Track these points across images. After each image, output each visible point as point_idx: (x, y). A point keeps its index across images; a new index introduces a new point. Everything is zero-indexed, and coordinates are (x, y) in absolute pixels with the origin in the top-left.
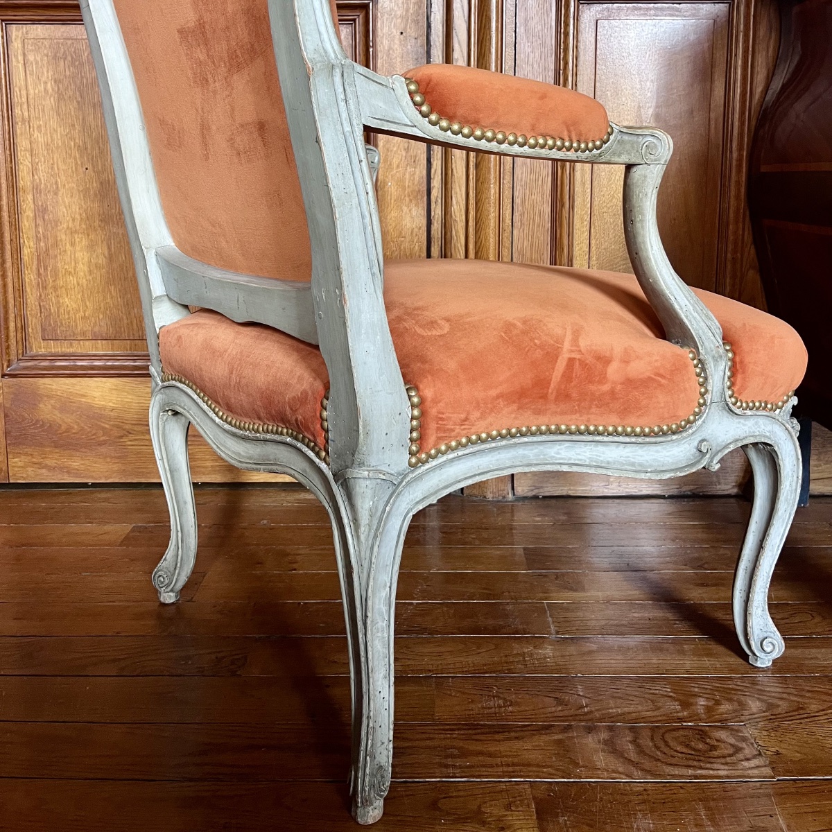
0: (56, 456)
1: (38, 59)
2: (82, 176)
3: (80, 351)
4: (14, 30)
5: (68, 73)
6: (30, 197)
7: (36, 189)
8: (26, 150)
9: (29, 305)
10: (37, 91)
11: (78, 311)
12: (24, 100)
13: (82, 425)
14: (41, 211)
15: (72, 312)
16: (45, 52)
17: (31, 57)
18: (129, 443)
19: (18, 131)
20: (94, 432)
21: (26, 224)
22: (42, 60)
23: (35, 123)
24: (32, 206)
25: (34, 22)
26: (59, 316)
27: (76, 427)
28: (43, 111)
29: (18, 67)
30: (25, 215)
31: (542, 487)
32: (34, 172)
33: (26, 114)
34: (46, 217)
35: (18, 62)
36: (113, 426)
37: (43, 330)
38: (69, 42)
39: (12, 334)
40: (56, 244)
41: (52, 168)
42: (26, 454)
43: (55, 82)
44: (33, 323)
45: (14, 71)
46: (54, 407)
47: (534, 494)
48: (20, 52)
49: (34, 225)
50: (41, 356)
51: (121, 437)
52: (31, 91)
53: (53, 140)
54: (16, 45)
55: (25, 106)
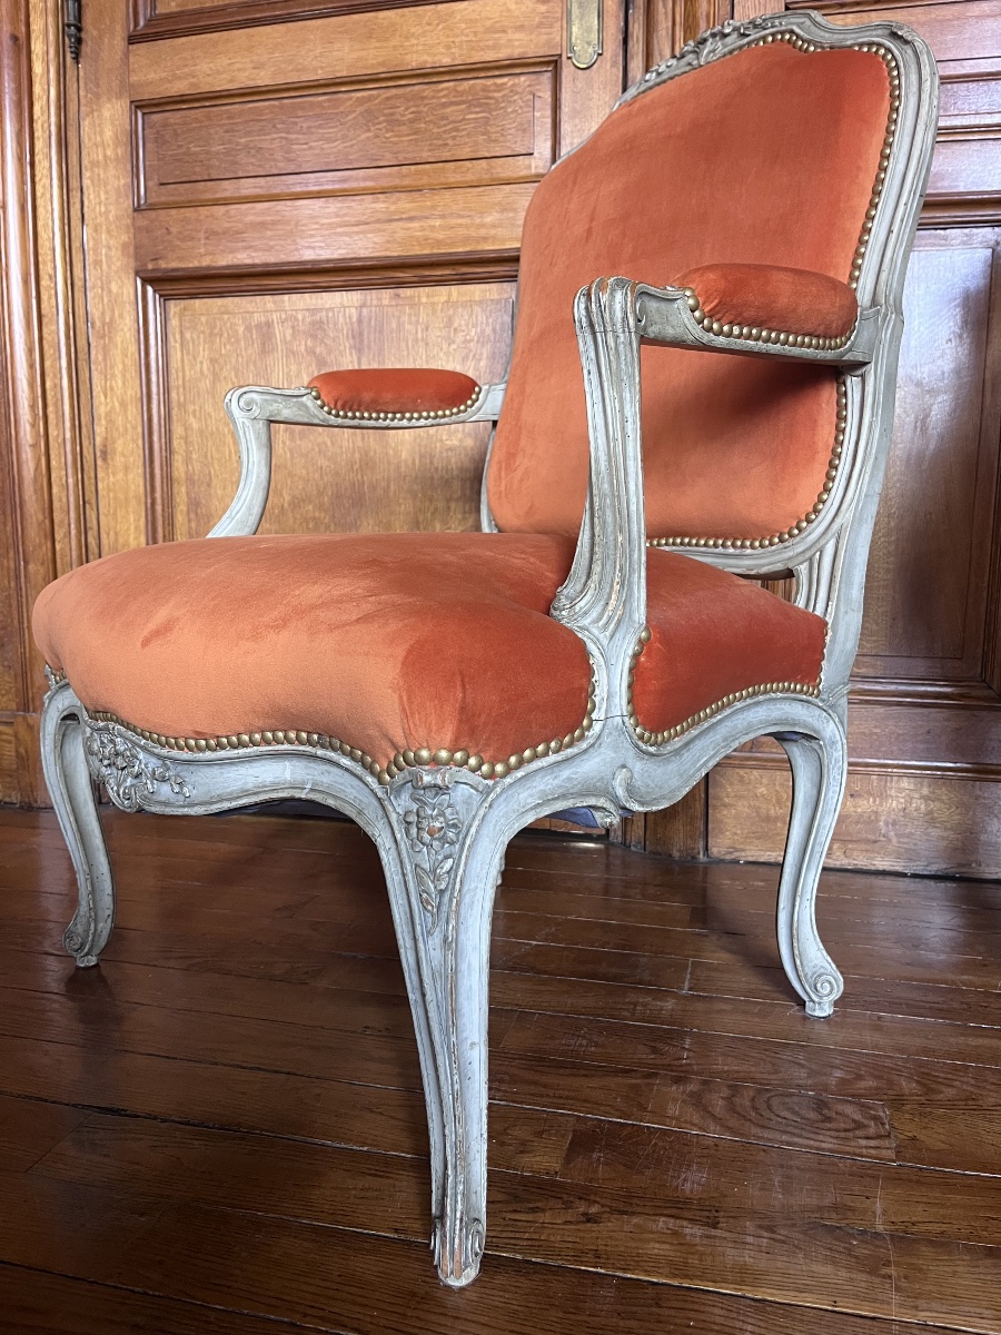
1: (195, 336)
4: (172, 306)
5: (223, 351)
6: (183, 489)
7: (190, 479)
8: (181, 438)
10: (192, 373)
12: (180, 382)
14: (194, 504)
16: (202, 329)
17: (188, 335)
19: (175, 416)
22: (199, 338)
23: (191, 408)
24: (186, 499)
28: (198, 395)
29: (175, 347)
30: (178, 511)
31: (743, 850)
32: (188, 461)
33: (182, 398)
34: (199, 511)
35: (176, 341)
38: (226, 317)
41: (206, 457)
45: (171, 351)
47: (733, 857)
48: (177, 330)
49: (186, 520)
52: (187, 373)
53: (207, 426)
54: (174, 322)
55: (181, 390)
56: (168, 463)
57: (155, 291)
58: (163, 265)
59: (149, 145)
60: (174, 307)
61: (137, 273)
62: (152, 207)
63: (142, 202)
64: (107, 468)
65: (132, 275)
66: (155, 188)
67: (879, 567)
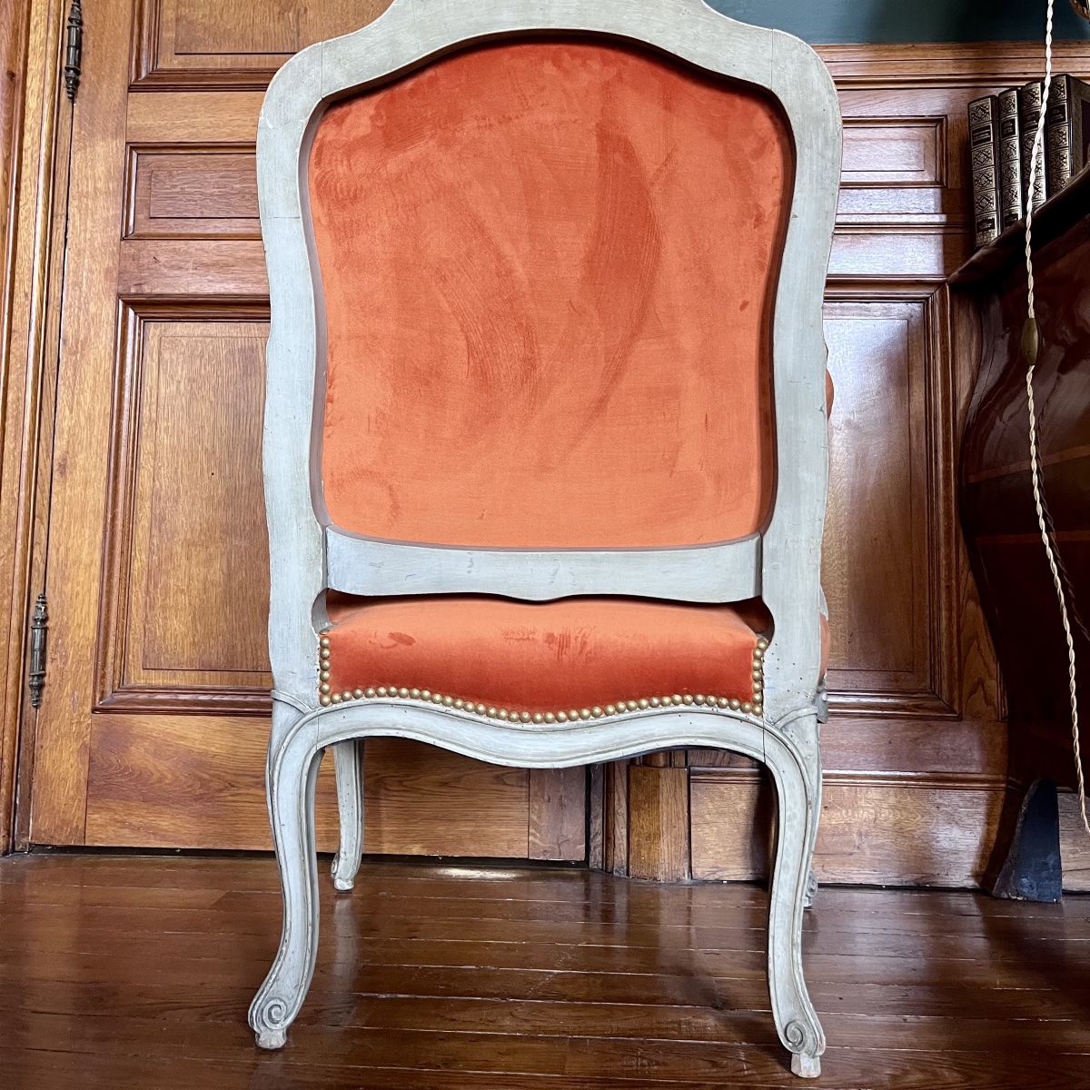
0: (143, 813)
1: (174, 357)
2: (207, 481)
3: (184, 684)
4: (152, 328)
5: (203, 372)
6: (148, 504)
7: (155, 495)
8: (150, 454)
9: (133, 627)
10: (168, 391)
11: (186, 636)
12: (154, 400)
13: (178, 774)
14: (158, 521)
15: (180, 637)
16: (182, 350)
17: (166, 355)
18: (230, 798)
19: (144, 433)
20: (190, 783)
21: (141, 534)
22: (177, 358)
23: (162, 424)
24: (149, 515)
25: (173, 319)
26: (164, 641)
27: (170, 776)
28: (173, 412)
29: (152, 367)
30: (140, 526)
31: (726, 869)
32: (155, 477)
33: (154, 415)
34: (163, 527)
35: (153, 360)
36: (214, 776)
37: (145, 657)
38: (208, 340)
39: (110, 660)
40: (171, 557)
41: (176, 473)
42: (108, 809)
43: (189, 381)
44: (135, 649)
45: (147, 370)
46: (147, 751)
47: (716, 877)
48: (156, 350)
49: (148, 536)
50: (139, 688)
51: (220, 791)
52: (163, 392)
53: (179, 443)
54: (152, 343)
55: (154, 407)
56: (132, 479)
57: (136, 313)
58: (147, 289)
59: (140, 182)
60: (154, 329)
61: (119, 296)
62: (141, 237)
63: (131, 232)
64: (65, 482)
65: (113, 297)
66: (145, 221)
67: (835, 588)
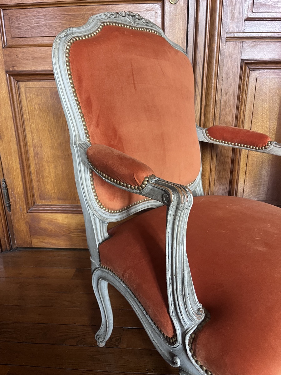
0: (48, 239)
1: (31, 96)
2: (50, 141)
3: (53, 204)
5: (43, 101)
6: (32, 149)
7: (34, 146)
8: (29, 131)
9: (34, 188)
10: (31, 108)
11: (52, 190)
12: (27, 112)
13: (56, 229)
14: (36, 154)
15: (50, 191)
16: (34, 93)
17: (28, 95)
18: (73, 236)
19: (26, 123)
20: (60, 232)
21: (31, 159)
22: (32, 96)
23: (32, 121)
24: (33, 152)
25: (28, 81)
26: (45, 192)
27: (53, 229)
28: (34, 116)
29: (24, 99)
30: (31, 155)
32: (33, 139)
33: (28, 117)
34: (38, 156)
35: (23, 97)
36: (67, 230)
37: (40, 196)
38: (42, 89)
39: (29, 198)
40: (43, 166)
41: (39, 138)
42: (38, 238)
43: (38, 105)
44: (36, 194)
46: (45, 223)
48: (24, 93)
49: (34, 159)
50: (40, 205)
51: (70, 234)
52: (29, 108)
53: (39, 127)
54: (22, 89)
55: (28, 114)
56: (25, 140)
57: (14, 78)
58: (16, 69)
59: (6, 22)
60: (22, 84)
61: (7, 72)
62: (10, 47)
63: (6, 45)
64: (2, 142)
65: (4, 73)
66: (10, 39)
